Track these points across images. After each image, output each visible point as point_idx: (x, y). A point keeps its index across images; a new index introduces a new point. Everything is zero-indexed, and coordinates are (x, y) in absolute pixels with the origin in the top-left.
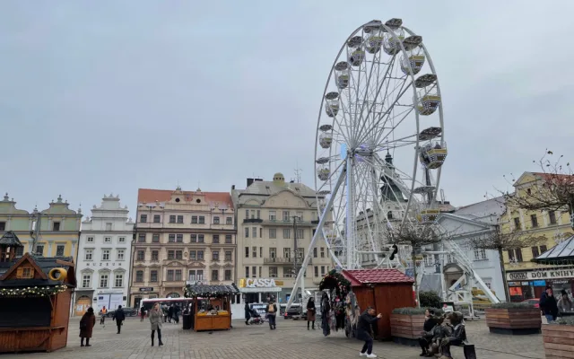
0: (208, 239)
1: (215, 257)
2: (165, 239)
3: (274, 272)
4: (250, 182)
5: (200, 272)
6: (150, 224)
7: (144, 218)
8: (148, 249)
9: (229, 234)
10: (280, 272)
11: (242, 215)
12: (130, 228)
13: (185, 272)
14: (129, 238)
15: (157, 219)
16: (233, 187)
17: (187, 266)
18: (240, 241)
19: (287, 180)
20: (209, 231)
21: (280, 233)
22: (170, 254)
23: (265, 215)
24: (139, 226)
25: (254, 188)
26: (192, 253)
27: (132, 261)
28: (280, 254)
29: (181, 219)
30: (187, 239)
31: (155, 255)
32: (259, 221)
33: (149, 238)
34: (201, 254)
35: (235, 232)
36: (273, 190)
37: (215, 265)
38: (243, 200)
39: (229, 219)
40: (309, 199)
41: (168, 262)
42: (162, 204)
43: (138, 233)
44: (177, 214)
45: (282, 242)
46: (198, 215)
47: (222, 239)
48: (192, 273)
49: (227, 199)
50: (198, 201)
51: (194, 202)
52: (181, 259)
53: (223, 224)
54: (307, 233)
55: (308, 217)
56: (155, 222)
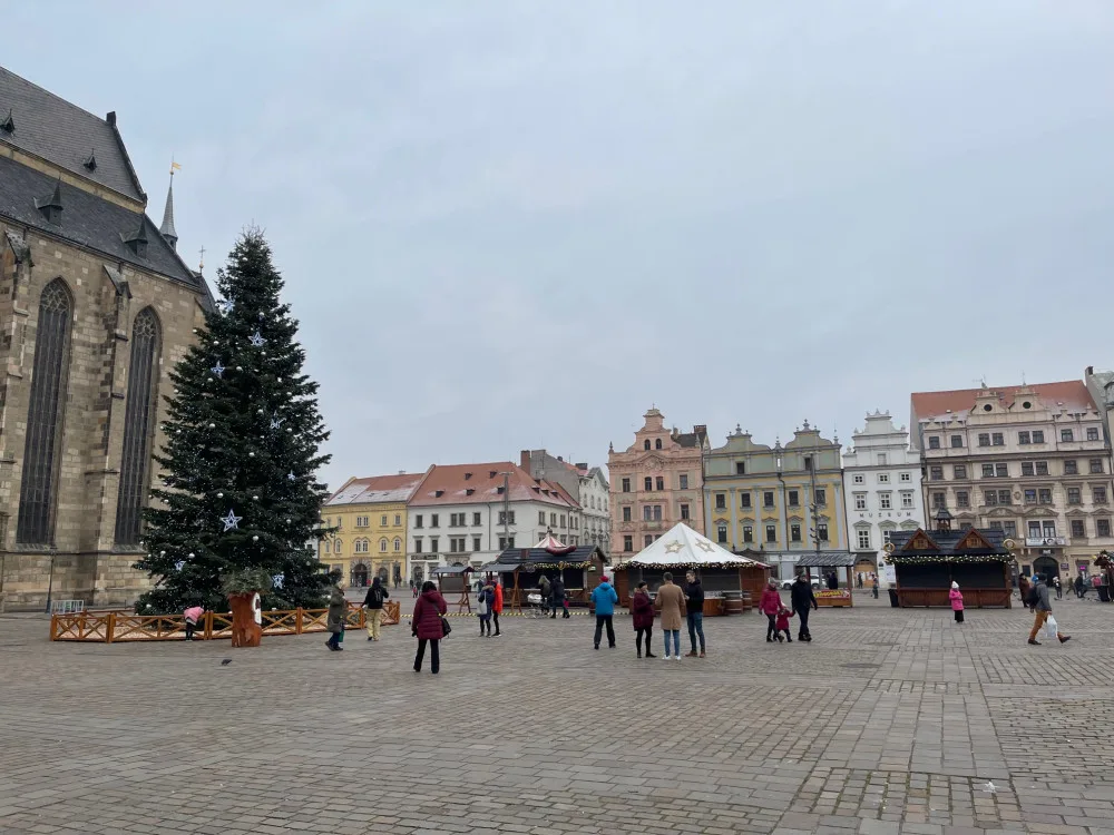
0: (1056, 469)
1: (1074, 498)
2: (976, 472)
5: (1050, 524)
6: (946, 449)
7: (935, 443)
8: (950, 490)
9: (1096, 458)
12: (916, 459)
13: (1021, 524)
14: (916, 474)
15: (957, 442)
16: (1090, 370)
17: (1024, 516)
20: (1056, 455)
22: (990, 499)
24: (929, 454)
26: (1029, 494)
27: (927, 510)
29: (999, 440)
30: (1015, 471)
31: (963, 499)
33: (948, 473)
34: (1046, 494)
35: (1108, 453)
37: (1077, 512)
39: (1092, 432)
41: (988, 510)
42: (961, 416)
43: (930, 467)
44: (990, 432)
46: (1031, 430)
47: (1083, 467)
48: (1034, 525)
49: (1080, 394)
50: (1027, 405)
51: (1019, 407)
52: (1009, 503)
53: (1082, 441)
56: (954, 446)
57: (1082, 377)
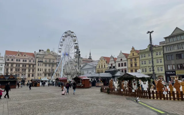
0: (27, 66)
1: (29, 71)
2: (15, 65)
3: (45, 75)
4: (40, 51)
5: (25, 75)
6: (10, 61)
7: (8, 60)
8: (9, 68)
9: (33, 65)
10: (47, 75)
11: (37, 60)
12: (4, 62)
13: (20, 74)
14: (4, 65)
15: (12, 60)
16: (35, 52)
17: (21, 73)
18: (37, 67)
19: (51, 51)
20: (28, 64)
21: (48, 65)
22: (16, 70)
23: (44, 60)
24: (7, 62)
25: (41, 53)
26: (23, 70)
27: (4, 71)
28: (47, 71)
29: (19, 60)
30: (21, 66)
31: (11, 70)
32: (42, 62)
33: (10, 65)
34: (25, 70)
35: (35, 64)
36: (47, 54)
37: (29, 73)
38: (38, 56)
39: (34, 61)
40: (56, 57)
41: (15, 72)
42: (14, 56)
43: (7, 64)
44: (18, 59)
45: (48, 68)
46: (25, 59)
47: (31, 66)
48: (22, 75)
49: (33, 55)
50: (25, 56)
51: (24, 56)
52: (19, 71)
53: (32, 62)
54: (55, 66)
55: (56, 61)
56: (12, 61)
57: (34, 53)
